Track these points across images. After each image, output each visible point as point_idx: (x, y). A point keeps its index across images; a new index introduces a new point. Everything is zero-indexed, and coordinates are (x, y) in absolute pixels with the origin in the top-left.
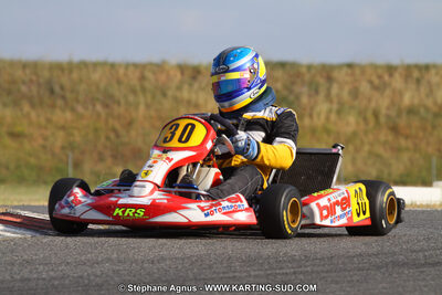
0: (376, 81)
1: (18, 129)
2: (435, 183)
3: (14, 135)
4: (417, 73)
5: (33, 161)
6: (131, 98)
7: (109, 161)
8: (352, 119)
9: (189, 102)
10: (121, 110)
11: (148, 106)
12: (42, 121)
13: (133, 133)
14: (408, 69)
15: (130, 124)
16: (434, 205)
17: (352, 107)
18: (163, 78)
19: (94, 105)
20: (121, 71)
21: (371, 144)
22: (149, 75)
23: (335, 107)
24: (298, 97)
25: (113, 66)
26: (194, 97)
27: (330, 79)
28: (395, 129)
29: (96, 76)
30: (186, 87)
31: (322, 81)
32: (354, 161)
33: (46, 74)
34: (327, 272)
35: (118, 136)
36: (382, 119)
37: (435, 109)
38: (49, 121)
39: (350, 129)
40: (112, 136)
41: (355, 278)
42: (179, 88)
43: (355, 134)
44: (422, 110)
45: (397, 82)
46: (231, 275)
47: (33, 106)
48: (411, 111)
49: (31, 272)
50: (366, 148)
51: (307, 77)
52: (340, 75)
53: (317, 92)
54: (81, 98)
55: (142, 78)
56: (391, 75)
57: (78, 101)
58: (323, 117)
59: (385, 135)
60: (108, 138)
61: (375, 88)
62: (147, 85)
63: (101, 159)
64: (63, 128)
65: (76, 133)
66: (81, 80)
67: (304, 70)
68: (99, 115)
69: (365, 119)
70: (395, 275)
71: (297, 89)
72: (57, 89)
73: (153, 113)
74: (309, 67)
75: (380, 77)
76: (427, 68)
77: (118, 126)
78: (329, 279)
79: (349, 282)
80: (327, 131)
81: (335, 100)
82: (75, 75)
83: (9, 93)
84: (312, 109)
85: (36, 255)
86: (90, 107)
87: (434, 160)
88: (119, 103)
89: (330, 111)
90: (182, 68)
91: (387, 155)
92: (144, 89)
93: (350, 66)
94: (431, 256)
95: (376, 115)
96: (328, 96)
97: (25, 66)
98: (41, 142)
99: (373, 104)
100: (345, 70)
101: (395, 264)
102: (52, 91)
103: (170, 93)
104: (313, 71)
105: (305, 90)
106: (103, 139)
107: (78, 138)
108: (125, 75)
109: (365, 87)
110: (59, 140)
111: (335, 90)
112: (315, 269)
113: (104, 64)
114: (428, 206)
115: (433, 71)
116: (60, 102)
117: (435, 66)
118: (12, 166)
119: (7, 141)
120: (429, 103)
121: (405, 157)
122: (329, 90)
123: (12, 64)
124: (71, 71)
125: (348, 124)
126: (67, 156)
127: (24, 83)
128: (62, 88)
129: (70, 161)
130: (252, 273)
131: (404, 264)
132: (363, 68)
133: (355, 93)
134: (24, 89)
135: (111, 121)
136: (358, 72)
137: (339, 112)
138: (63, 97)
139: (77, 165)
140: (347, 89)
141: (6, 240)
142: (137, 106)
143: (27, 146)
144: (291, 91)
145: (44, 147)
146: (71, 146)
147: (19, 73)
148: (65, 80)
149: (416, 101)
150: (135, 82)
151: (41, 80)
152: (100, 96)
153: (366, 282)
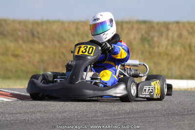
0: (190, 30)
1: (16, 53)
3: (16, 56)
5: (24, 68)
6: (72, 38)
8: (178, 48)
10: (66, 44)
12: (29, 49)
19: (53, 41)
20: (67, 25)
21: (188, 61)
22: (80, 26)
23: (170, 42)
24: (152, 38)
25: (63, 23)
27: (168, 29)
29: (55, 27)
31: (164, 30)
32: (180, 68)
33: (30, 26)
34: (140, 118)
35: (65, 56)
36: (193, 48)
38: (32, 49)
39: (177, 53)
40: (62, 56)
41: (152, 120)
43: (180, 56)
47: (24, 41)
49: (2, 117)
50: (186, 63)
51: (157, 28)
52: (172, 27)
53: (161, 35)
55: (77, 28)
57: (45, 39)
58: (164, 47)
59: (194, 56)
60: (60, 57)
61: (190, 33)
63: (57, 67)
64: (39, 52)
65: (44, 55)
66: (47, 29)
67: (155, 25)
68: (55, 46)
69: (185, 48)
70: (171, 119)
71: (152, 34)
72: (36, 33)
74: (158, 23)
75: (192, 28)
77: (64, 51)
78: (140, 121)
79: (148, 122)
80: (166, 54)
81: (170, 39)
82: (44, 27)
83: (12, 35)
84: (159, 43)
85: (7, 110)
86: (51, 42)
88: (65, 40)
89: (168, 45)
92: (78, 34)
93: (177, 23)
95: (190, 46)
96: (167, 38)
97: (20, 22)
98: (28, 59)
99: (189, 41)
100: (175, 25)
101: (173, 114)
102: (33, 35)
104: (159, 25)
105: (156, 34)
106: (58, 58)
107: (45, 57)
108: (69, 27)
109: (185, 33)
110: (37, 58)
111: (170, 34)
113: (58, 21)
116: (37, 40)
118: (14, 71)
119: (12, 59)
122: (167, 34)
123: (14, 21)
124: (42, 25)
125: (176, 51)
126: (40, 66)
127: (19, 30)
128: (38, 33)
129: (42, 68)
132: (184, 24)
133: (180, 36)
134: (20, 33)
135: (61, 49)
136: (181, 25)
137: (172, 45)
138: (38, 38)
139: (45, 70)
140: (176, 34)
142: (74, 42)
143: (21, 61)
144: (149, 35)
145: (29, 62)
146: (42, 61)
147: (17, 26)
148: (40, 30)
150: (73, 30)
151: (28, 29)
152: (56, 37)
153: (156, 122)
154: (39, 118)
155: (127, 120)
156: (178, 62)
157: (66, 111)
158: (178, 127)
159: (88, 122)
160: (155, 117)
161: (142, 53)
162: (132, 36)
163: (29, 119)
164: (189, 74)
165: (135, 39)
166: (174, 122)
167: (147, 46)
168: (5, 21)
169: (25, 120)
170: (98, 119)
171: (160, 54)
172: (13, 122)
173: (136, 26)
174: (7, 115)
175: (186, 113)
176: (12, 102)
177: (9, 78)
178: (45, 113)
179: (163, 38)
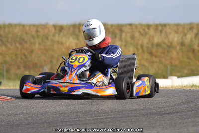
0: (142, 32)
2: (169, 77)
4: (161, 28)
6: (32, 40)
7: (22, 69)
8: (131, 49)
9: (58, 42)
10: (27, 45)
11: (40, 44)
13: (33, 56)
14: (157, 26)
15: (32, 52)
16: (169, 87)
17: (131, 43)
18: (46, 31)
19: (15, 43)
20: (28, 28)
21: (140, 60)
22: (39, 29)
23: (124, 43)
25: (24, 26)
26: (60, 40)
27: (121, 31)
28: (151, 53)
29: (16, 30)
30: (57, 35)
31: (118, 32)
35: (26, 57)
36: (145, 49)
37: (169, 44)
40: (24, 57)
41: (133, 120)
42: (54, 36)
44: (163, 45)
45: (152, 32)
46: (78, 119)
48: (158, 45)
50: (138, 62)
51: (111, 30)
52: (126, 29)
53: (116, 37)
54: (10, 40)
55: (37, 31)
56: (149, 29)
57: (8, 42)
59: (146, 56)
61: (142, 35)
62: (39, 34)
63: (19, 68)
64: (1, 54)
65: (7, 56)
67: (110, 27)
68: (18, 48)
73: (42, 47)
74: (112, 26)
75: (144, 30)
76: (165, 26)
77: (26, 53)
81: (124, 40)
82: (7, 30)
86: (14, 45)
87: (169, 67)
88: (26, 42)
90: (55, 26)
91: (147, 64)
92: (38, 36)
93: (131, 25)
94: (167, 110)
95: (142, 47)
96: (121, 39)
99: (140, 42)
100: (129, 27)
101: (152, 113)
103: (49, 38)
104: (114, 27)
106: (19, 59)
107: (8, 59)
108: (30, 30)
109: (137, 35)
111: (124, 35)
112: (115, 116)
113: (20, 25)
114: (166, 87)
115: (168, 27)
117: (169, 25)
120: (166, 41)
121: (155, 65)
122: (121, 36)
126: (3, 67)
128: (1, 36)
129: (5, 69)
130: (87, 118)
132: (136, 26)
133: (133, 37)
135: (23, 51)
137: (126, 46)
138: (2, 40)
139: (8, 71)
140: (129, 35)
142: (35, 44)
146: (5, 62)
148: (2, 32)
149: (160, 41)
150: (34, 33)
152: (18, 39)
155: (109, 120)
158: (161, 126)
159: (73, 123)
160: (135, 116)
163: (13, 120)
169: (9, 121)
178: (27, 114)
179: (117, 39)
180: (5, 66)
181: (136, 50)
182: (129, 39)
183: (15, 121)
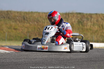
1: (16, 28)
3: (15, 29)
5: (19, 35)
6: (43, 21)
8: (96, 27)
11: (47, 23)
12: (22, 26)
15: (43, 27)
17: (97, 24)
19: (34, 22)
20: (41, 14)
21: (101, 33)
23: (92, 24)
24: (83, 21)
25: (39, 13)
27: (91, 17)
29: (35, 15)
31: (89, 17)
32: (97, 36)
33: (23, 14)
34: (74, 62)
35: (40, 30)
38: (23, 26)
39: (96, 29)
40: (38, 30)
43: (97, 30)
47: (20, 22)
50: (100, 34)
53: (88, 20)
57: (30, 21)
58: (89, 26)
60: (37, 30)
61: (102, 19)
63: (36, 35)
64: (27, 28)
65: (30, 29)
66: (31, 16)
67: (85, 15)
68: (35, 24)
69: (100, 27)
71: (83, 19)
72: (25, 18)
74: (86, 14)
77: (40, 27)
78: (74, 64)
79: (78, 64)
80: (90, 30)
81: (92, 22)
82: (30, 15)
83: (14, 19)
84: (87, 24)
86: (33, 23)
88: (40, 22)
89: (91, 25)
93: (96, 14)
95: (102, 26)
97: (18, 12)
98: (21, 31)
99: (101, 23)
100: (95, 15)
102: (24, 19)
104: (87, 15)
105: (85, 20)
106: (36, 31)
107: (30, 30)
108: (42, 15)
109: (100, 19)
110: (26, 30)
111: (92, 20)
113: (37, 12)
116: (26, 21)
118: (14, 36)
119: (13, 30)
123: (15, 12)
124: (29, 14)
125: (95, 28)
126: (27, 34)
127: (17, 16)
128: (27, 18)
129: (28, 35)
130: (56, 62)
131: (93, 61)
133: (97, 21)
134: (18, 18)
135: (38, 26)
136: (98, 15)
137: (93, 25)
139: (30, 36)
140: (95, 19)
141: (1, 53)
142: (44, 23)
143: (18, 32)
144: (82, 20)
145: (22, 32)
146: (28, 32)
147: (16, 14)
148: (27, 16)
150: (44, 17)
151: (22, 16)
152: (36, 20)
153: (82, 64)
154: (23, 61)
155: (67, 63)
156: (96, 34)
157: (37, 58)
158: (93, 67)
159: (48, 64)
160: (82, 62)
161: (78, 29)
162: (73, 20)
164: (101, 40)
165: (75, 21)
166: (91, 65)
167: (81, 25)
168: (11, 11)
169: (16, 62)
170: (53, 62)
171: (87, 30)
172: (10, 63)
173: (75, 15)
174: (8, 60)
175: (97, 60)
176: (11, 53)
177: (12, 40)
178: (26, 59)
179: (89, 21)
180: (28, 34)
181: (99, 28)
182: (95, 22)
183: (19, 62)
